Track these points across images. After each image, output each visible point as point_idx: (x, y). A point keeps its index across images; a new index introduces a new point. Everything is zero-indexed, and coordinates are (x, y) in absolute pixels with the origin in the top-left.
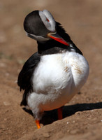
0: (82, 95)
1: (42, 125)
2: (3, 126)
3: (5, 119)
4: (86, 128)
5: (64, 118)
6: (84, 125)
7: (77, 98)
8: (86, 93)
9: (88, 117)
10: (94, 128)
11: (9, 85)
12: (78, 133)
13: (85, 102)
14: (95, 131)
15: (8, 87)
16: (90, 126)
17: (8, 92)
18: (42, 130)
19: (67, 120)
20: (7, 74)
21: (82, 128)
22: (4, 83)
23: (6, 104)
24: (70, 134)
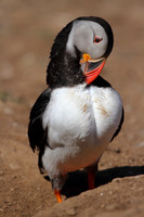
0: (123, 154)
1: (64, 197)
2: (9, 199)
3: (12, 189)
4: (129, 202)
5: (96, 187)
6: (125, 197)
7: (116, 159)
8: (127, 152)
9: (131, 186)
10: (140, 202)
11: (18, 139)
12: (117, 209)
13: (127, 165)
14: (141, 207)
15: (15, 143)
16: (134, 199)
17: (15, 150)
18: (66, 204)
19: (101, 190)
20: (15, 125)
21: (122, 201)
22: (10, 137)
23: (13, 166)
24: (105, 210)
